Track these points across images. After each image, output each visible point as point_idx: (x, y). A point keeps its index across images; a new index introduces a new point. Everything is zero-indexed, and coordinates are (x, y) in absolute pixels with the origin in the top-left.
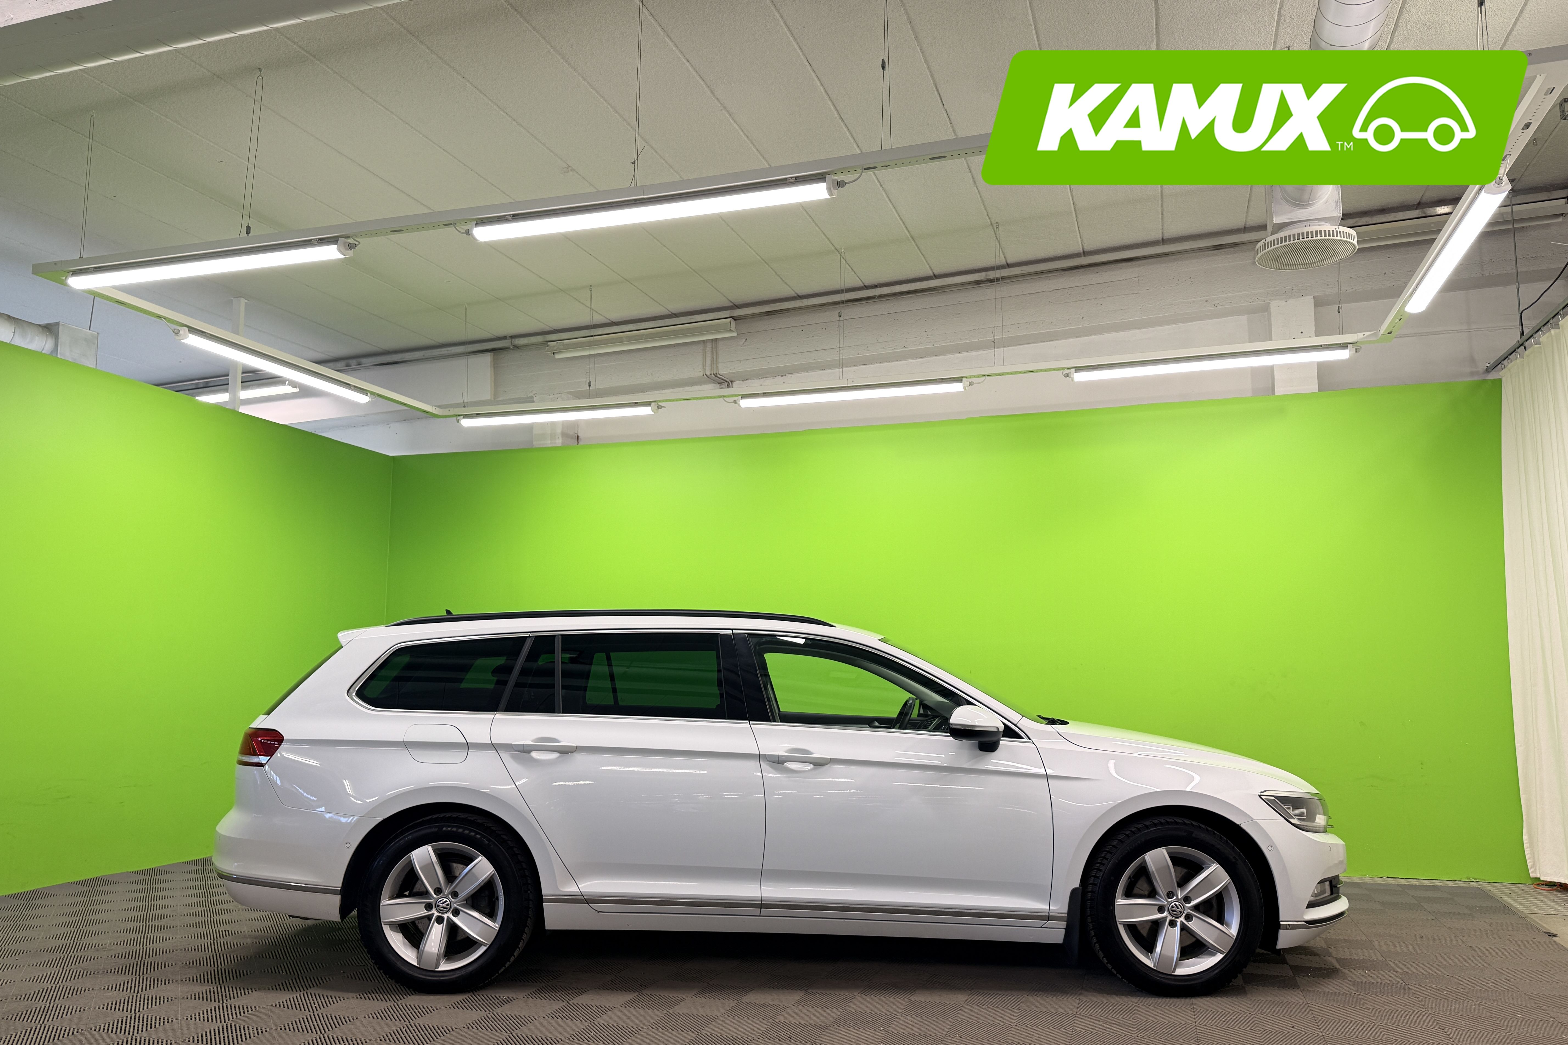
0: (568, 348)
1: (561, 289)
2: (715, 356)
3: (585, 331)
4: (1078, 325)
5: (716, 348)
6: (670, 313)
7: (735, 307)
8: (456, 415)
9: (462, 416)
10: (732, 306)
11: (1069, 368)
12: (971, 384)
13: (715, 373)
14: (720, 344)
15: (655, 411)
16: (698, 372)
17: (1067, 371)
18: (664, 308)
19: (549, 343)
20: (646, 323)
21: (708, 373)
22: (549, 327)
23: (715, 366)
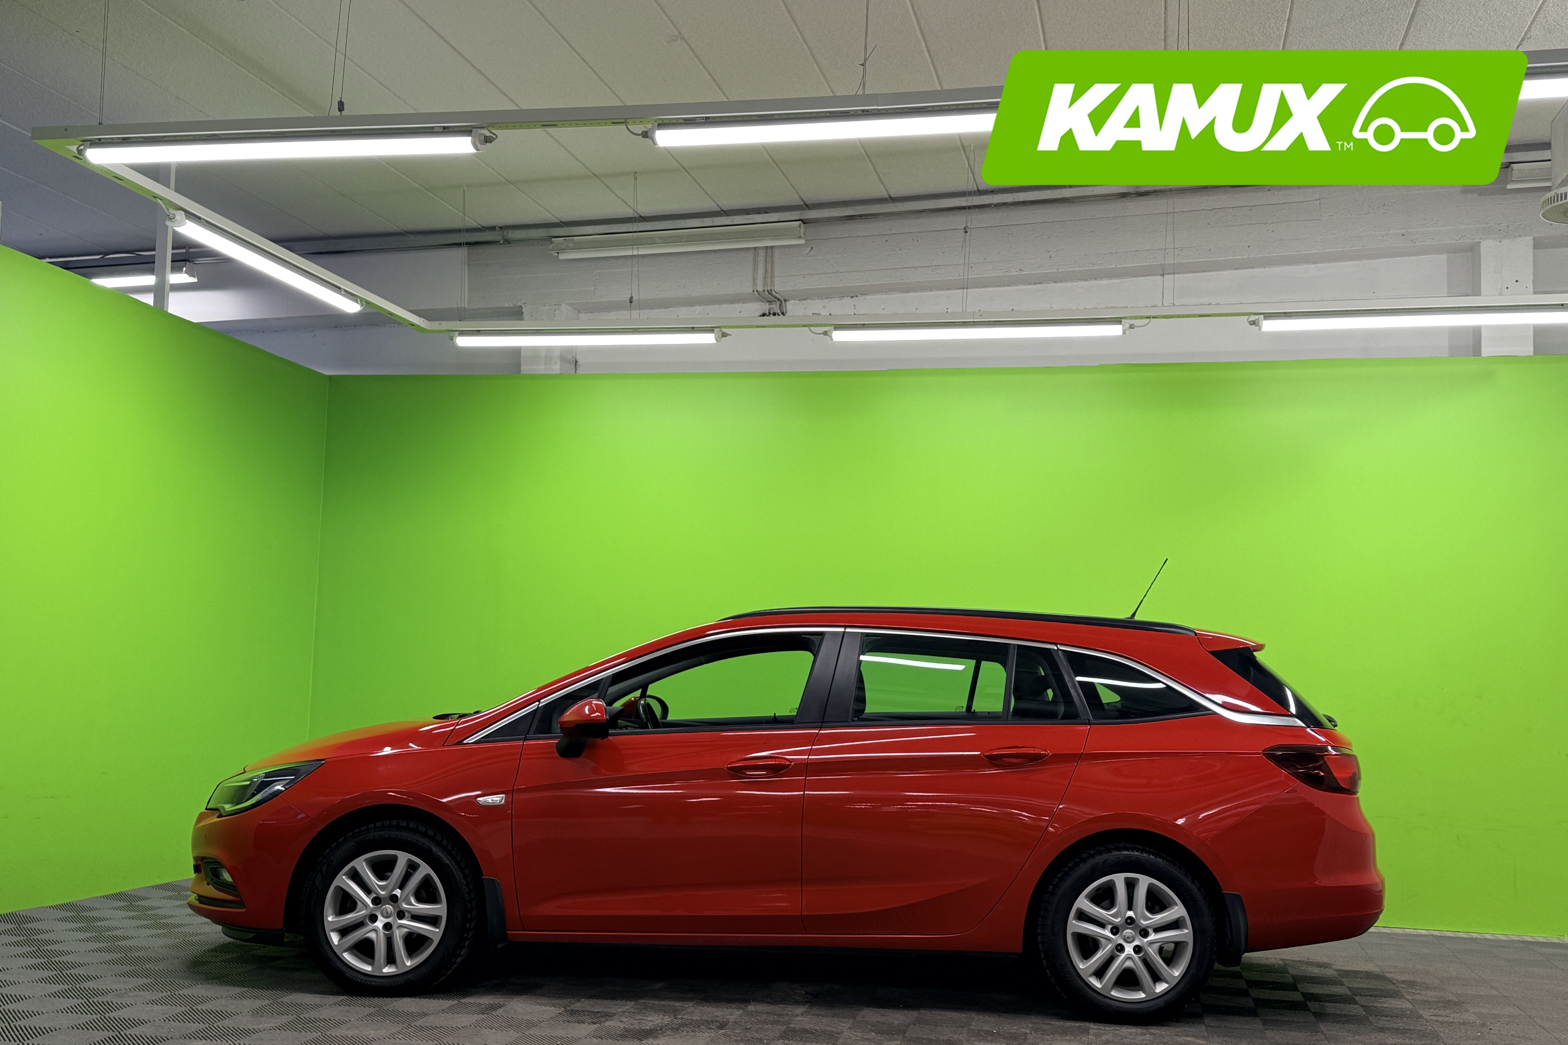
0: (580, 247)
1: (593, 174)
2: (769, 268)
3: (603, 226)
4: (1243, 255)
5: (772, 256)
6: (719, 210)
7: (805, 206)
8: (449, 331)
9: (457, 333)
10: (802, 205)
11: (1255, 314)
12: (1132, 327)
13: (769, 289)
14: (777, 252)
15: (719, 339)
16: (747, 288)
17: (1253, 318)
18: (714, 204)
19: (553, 239)
20: (688, 221)
21: (760, 289)
22: (557, 218)
23: (769, 280)
